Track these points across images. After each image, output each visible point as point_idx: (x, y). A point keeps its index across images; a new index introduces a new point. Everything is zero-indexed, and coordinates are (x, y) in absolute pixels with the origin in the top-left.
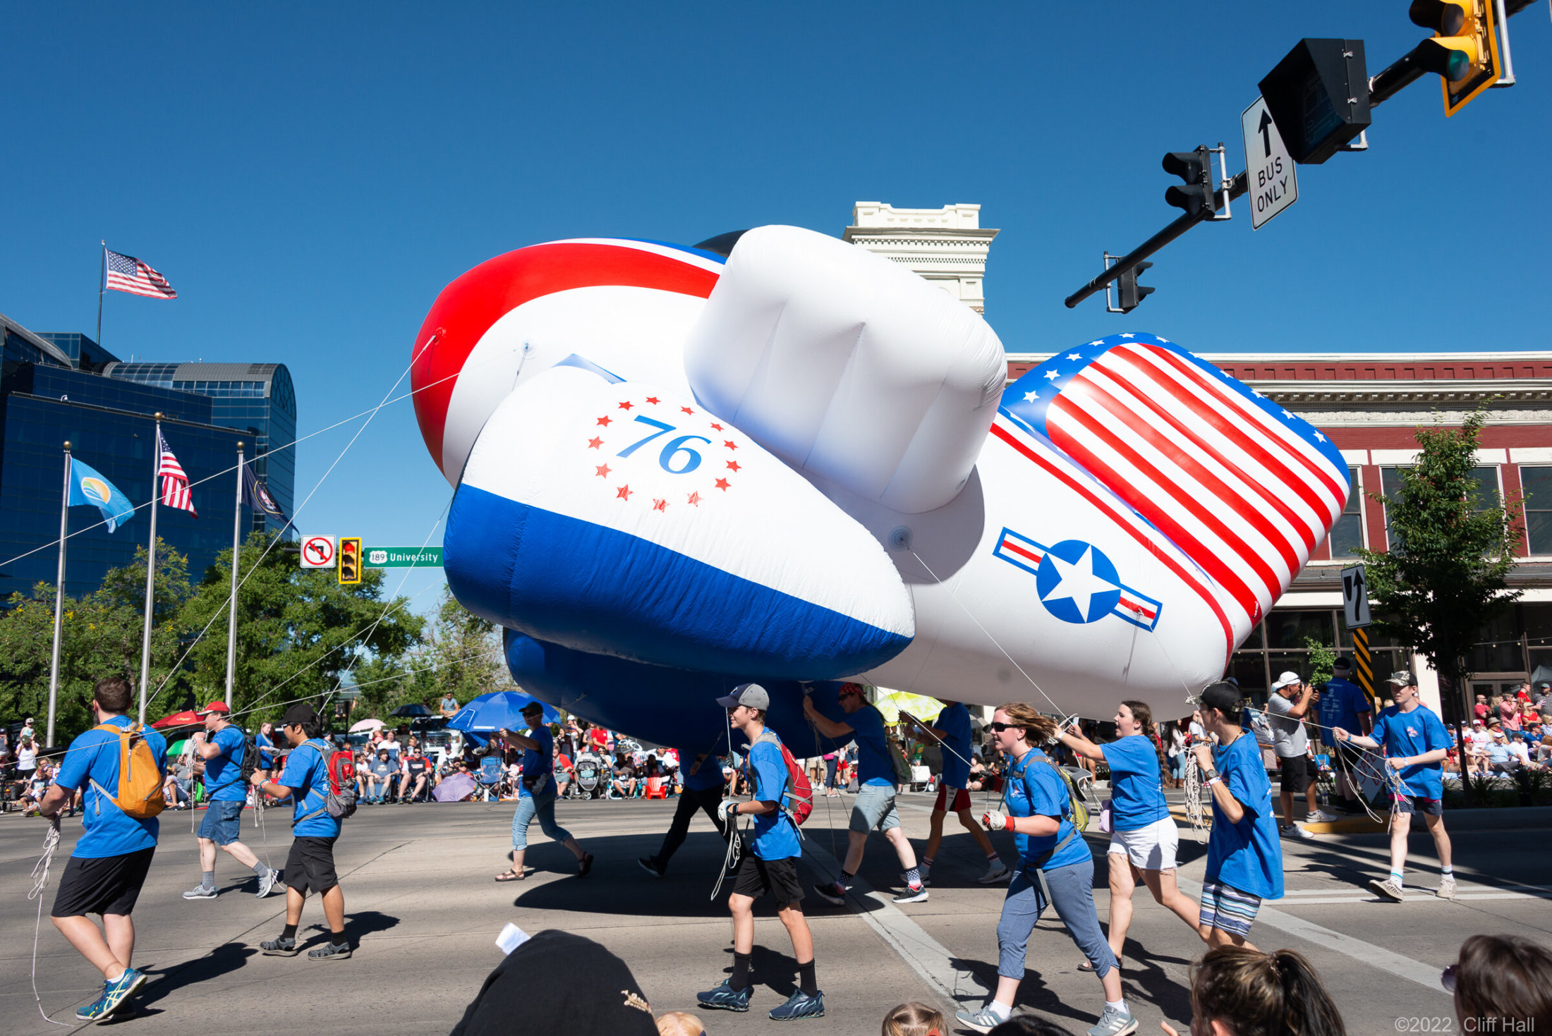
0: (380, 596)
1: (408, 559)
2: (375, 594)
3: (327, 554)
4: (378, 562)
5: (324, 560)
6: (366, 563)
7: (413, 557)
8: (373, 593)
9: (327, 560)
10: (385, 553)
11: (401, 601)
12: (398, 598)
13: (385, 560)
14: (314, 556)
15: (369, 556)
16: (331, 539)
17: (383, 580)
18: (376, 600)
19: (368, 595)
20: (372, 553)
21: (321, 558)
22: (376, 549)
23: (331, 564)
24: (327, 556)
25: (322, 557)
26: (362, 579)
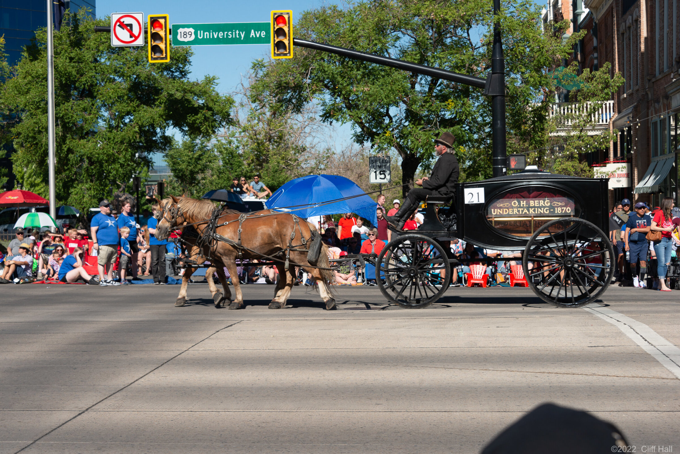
0: (189, 76)
1: (216, 36)
2: (184, 74)
3: (136, 31)
4: (186, 40)
5: (133, 39)
6: (175, 41)
7: (221, 34)
8: (181, 72)
9: (136, 38)
10: (192, 30)
11: (210, 81)
12: (206, 78)
13: (193, 37)
14: (124, 34)
15: (177, 34)
16: (139, 17)
17: (191, 59)
18: (185, 80)
19: (176, 74)
20: (179, 31)
21: (131, 37)
22: (184, 26)
23: (140, 42)
24: (137, 35)
25: (132, 35)
26: (171, 58)
